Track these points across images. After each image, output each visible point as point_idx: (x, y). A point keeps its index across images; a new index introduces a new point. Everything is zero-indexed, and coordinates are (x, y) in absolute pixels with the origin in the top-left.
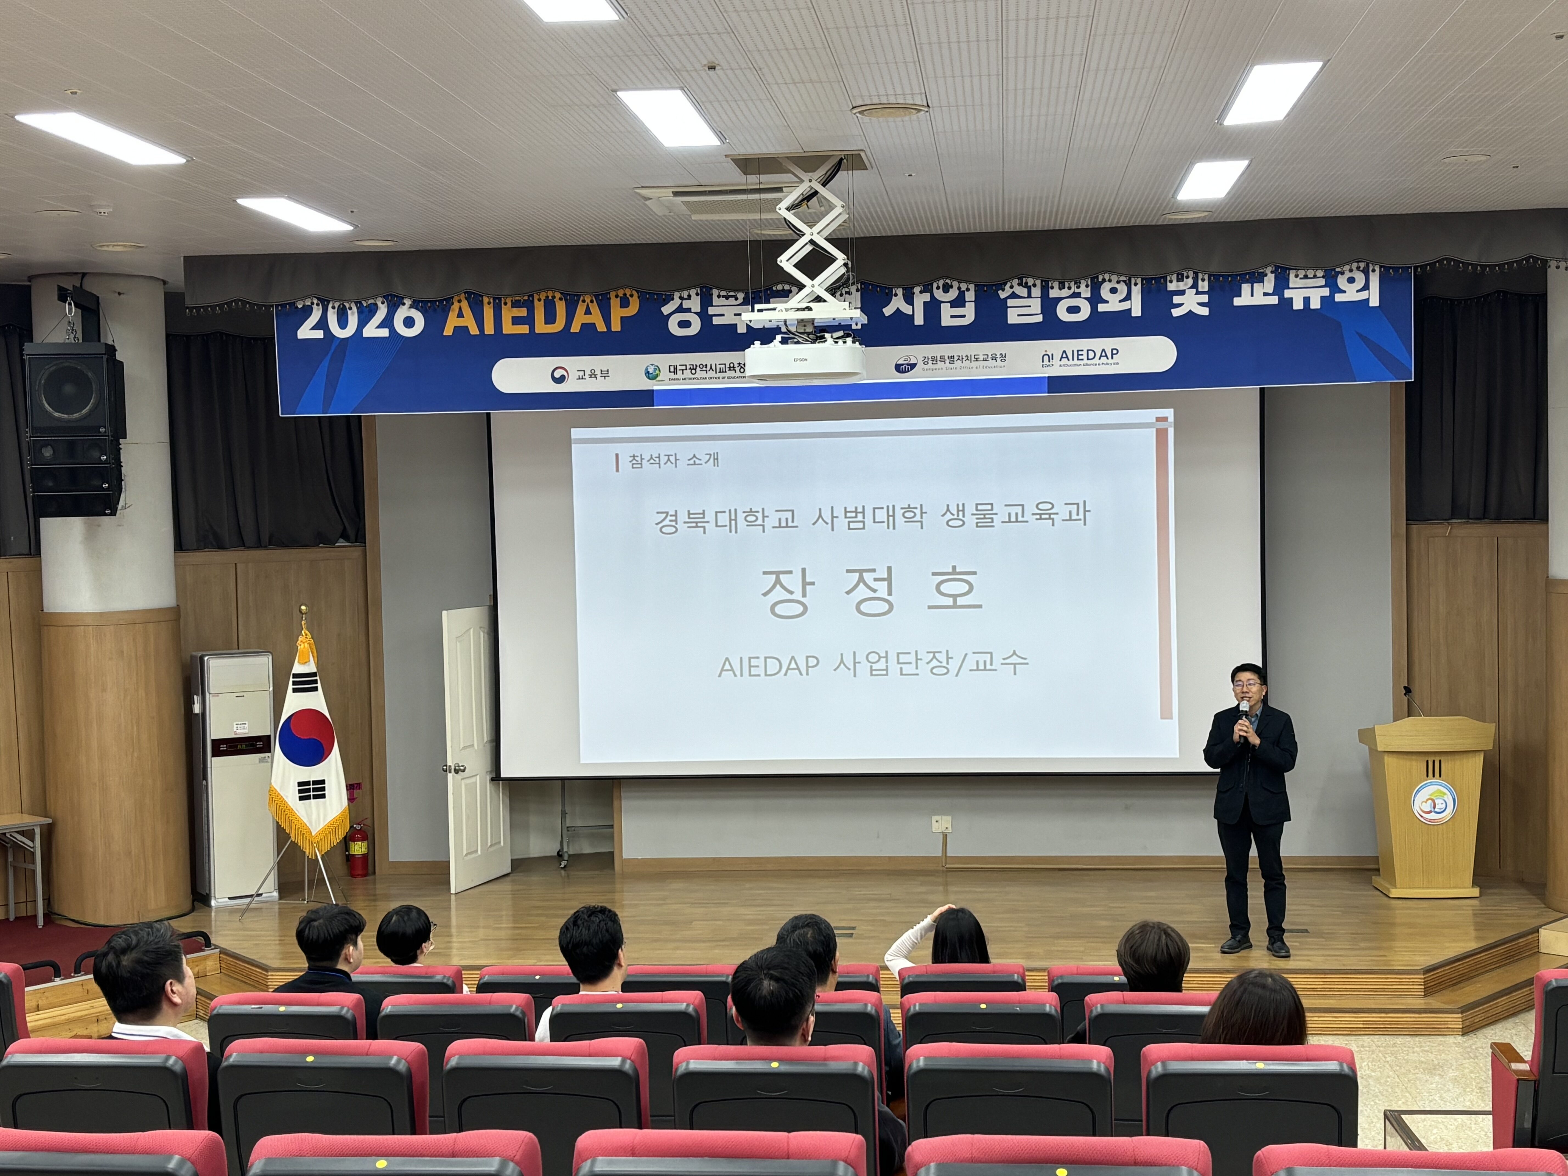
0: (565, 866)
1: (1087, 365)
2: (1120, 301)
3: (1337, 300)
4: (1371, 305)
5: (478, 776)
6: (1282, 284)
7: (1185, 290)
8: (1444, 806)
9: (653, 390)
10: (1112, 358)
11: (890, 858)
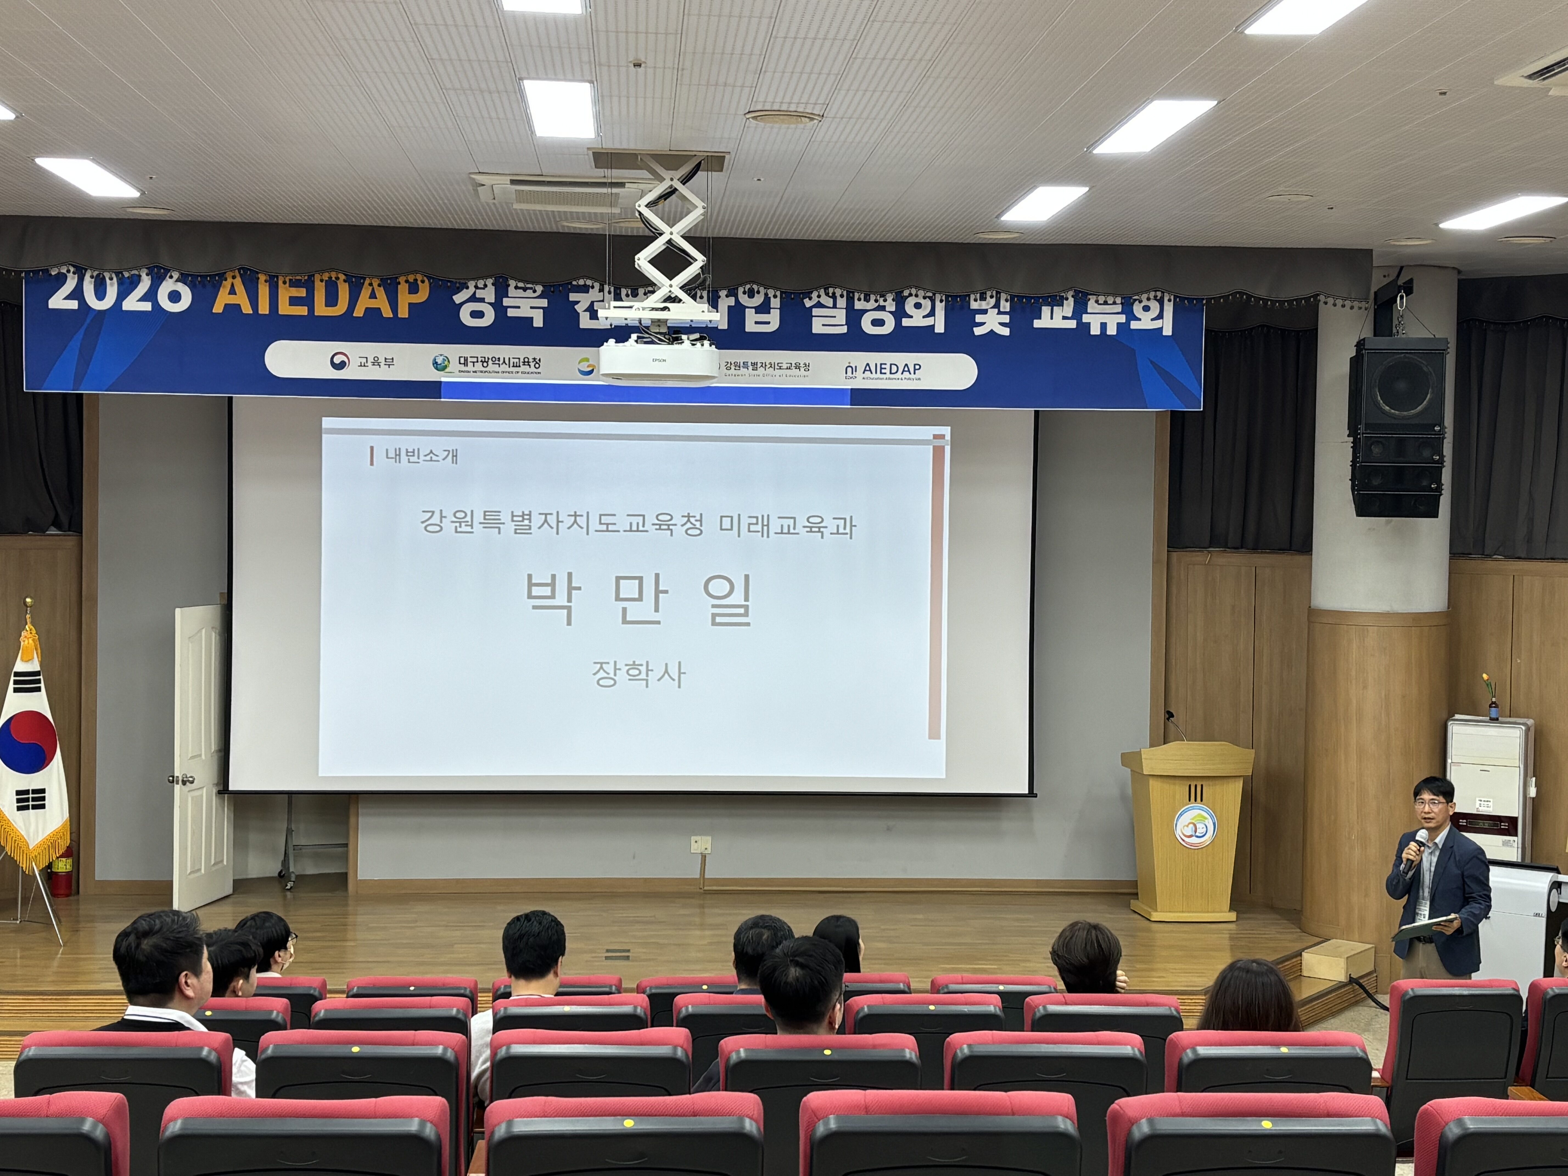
0: (291, 887)
1: (890, 379)
2: (924, 317)
3: (1132, 327)
4: (1164, 334)
5: (205, 789)
6: (1080, 309)
7: (987, 310)
8: (1205, 829)
9: (441, 382)
10: (915, 373)
11: (645, 879)
